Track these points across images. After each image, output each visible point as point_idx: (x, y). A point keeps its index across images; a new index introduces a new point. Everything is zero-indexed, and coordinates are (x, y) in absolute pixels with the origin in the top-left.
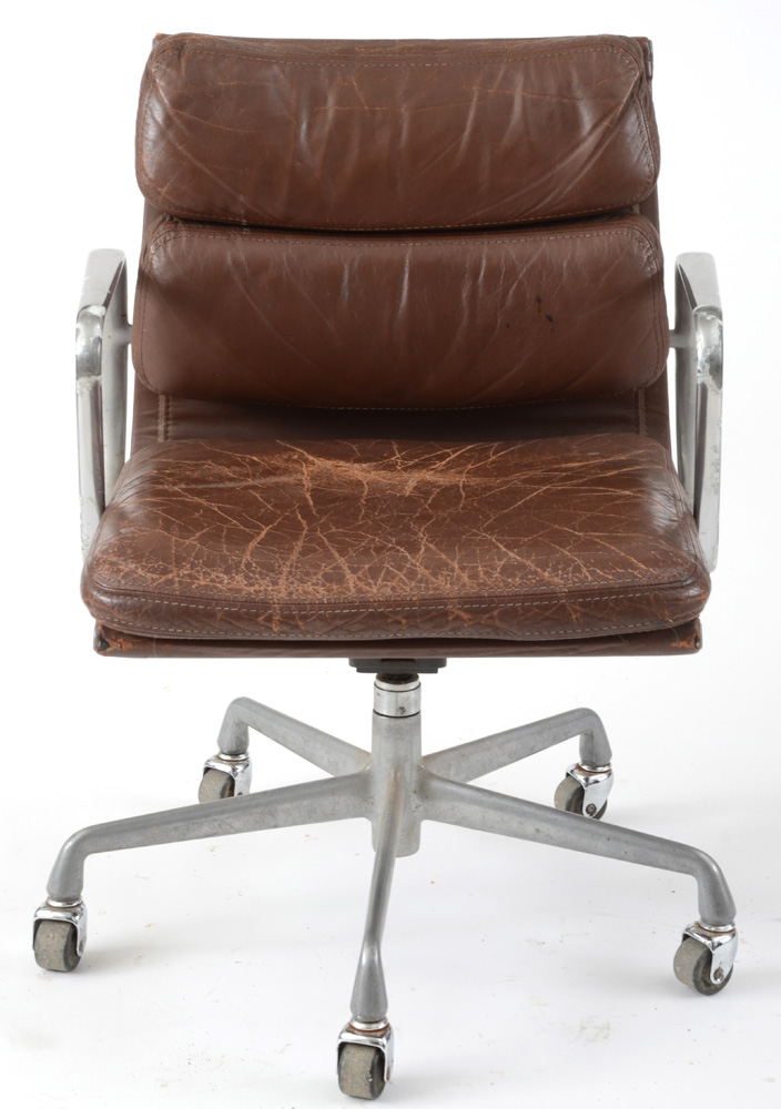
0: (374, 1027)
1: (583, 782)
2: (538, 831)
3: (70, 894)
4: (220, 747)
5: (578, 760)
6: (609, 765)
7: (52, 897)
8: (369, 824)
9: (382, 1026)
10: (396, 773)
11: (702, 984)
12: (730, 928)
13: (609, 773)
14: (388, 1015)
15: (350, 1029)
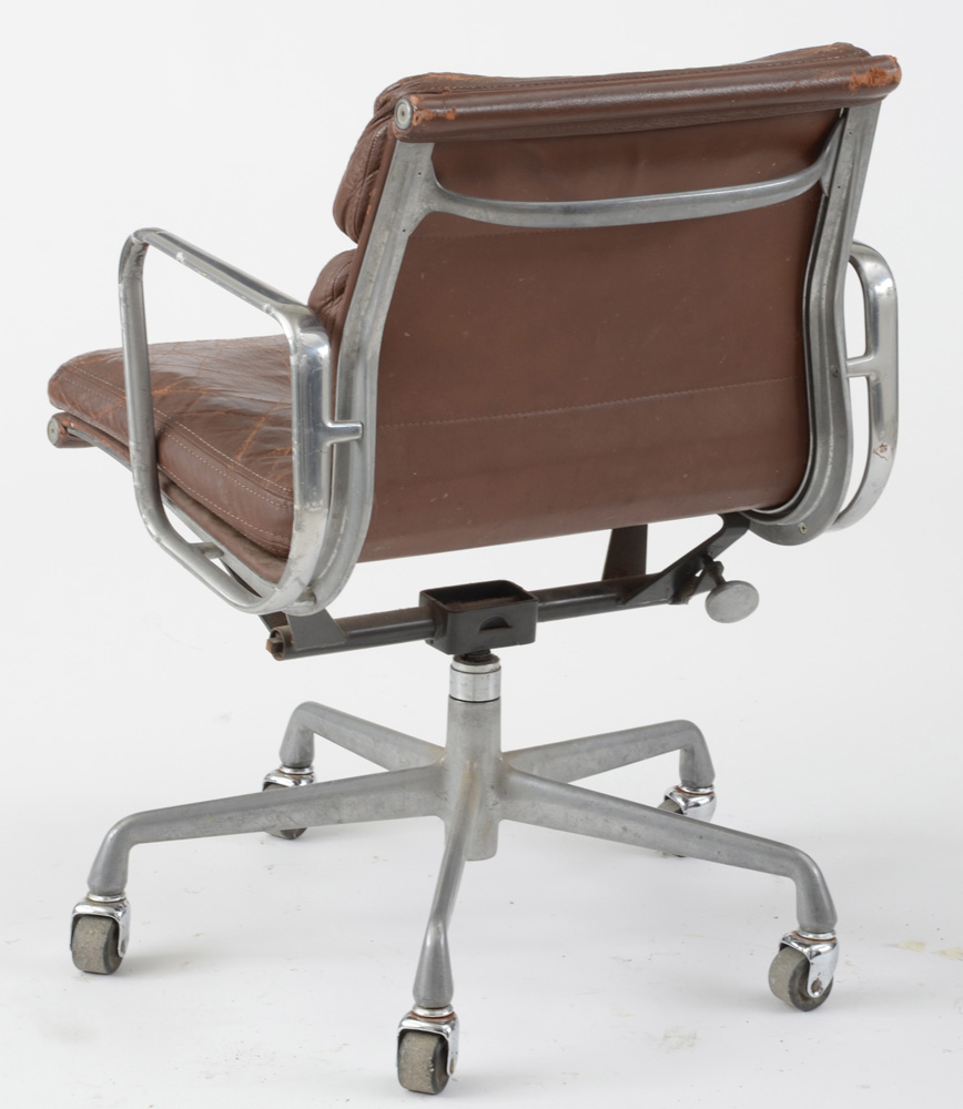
0: (438, 1013)
1: (682, 804)
2: (625, 829)
3: (113, 887)
4: (282, 760)
5: (678, 782)
6: (711, 786)
7: (93, 892)
8: (442, 823)
9: (446, 1013)
10: (472, 764)
11: (799, 997)
12: (829, 936)
13: (711, 796)
14: (453, 1003)
15: (413, 1016)
